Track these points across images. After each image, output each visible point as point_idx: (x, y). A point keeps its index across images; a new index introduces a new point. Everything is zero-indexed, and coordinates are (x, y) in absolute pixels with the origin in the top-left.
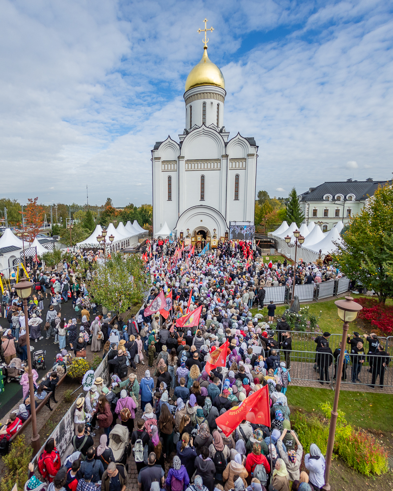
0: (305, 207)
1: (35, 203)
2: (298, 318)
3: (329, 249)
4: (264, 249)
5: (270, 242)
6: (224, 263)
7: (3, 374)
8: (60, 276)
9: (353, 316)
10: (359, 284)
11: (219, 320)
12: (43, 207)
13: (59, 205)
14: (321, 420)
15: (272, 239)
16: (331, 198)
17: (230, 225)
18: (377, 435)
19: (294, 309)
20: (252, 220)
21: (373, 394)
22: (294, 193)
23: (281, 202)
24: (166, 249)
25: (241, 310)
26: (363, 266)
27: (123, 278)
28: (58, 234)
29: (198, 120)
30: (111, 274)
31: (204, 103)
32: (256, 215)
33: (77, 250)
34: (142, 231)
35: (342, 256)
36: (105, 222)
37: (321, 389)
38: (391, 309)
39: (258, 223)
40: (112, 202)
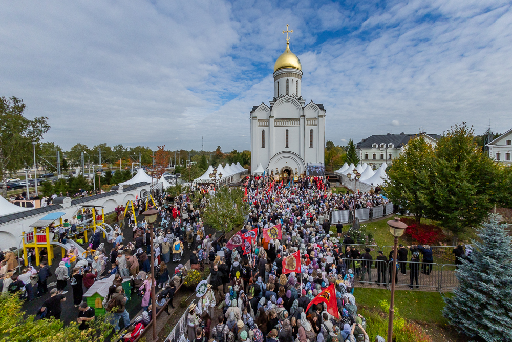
0: (359, 153)
1: (163, 149)
2: (359, 234)
3: (378, 183)
4: (332, 183)
5: (336, 177)
6: (303, 192)
7: (131, 286)
9: (401, 233)
10: (401, 208)
11: (302, 237)
12: (169, 153)
13: (181, 151)
14: (380, 313)
15: (338, 175)
16: (377, 146)
17: (307, 165)
18: (423, 325)
19: (356, 227)
20: (323, 162)
21: (417, 292)
22: (351, 143)
23: (343, 149)
24: (260, 183)
25: (317, 229)
26: (403, 194)
27: (228, 205)
28: (179, 172)
29: (283, 91)
30: (219, 203)
32: (325, 158)
33: (193, 185)
34: (244, 170)
35: (388, 188)
36: (215, 163)
37: (379, 289)
38: (425, 226)
39: (327, 164)
40: (221, 149)
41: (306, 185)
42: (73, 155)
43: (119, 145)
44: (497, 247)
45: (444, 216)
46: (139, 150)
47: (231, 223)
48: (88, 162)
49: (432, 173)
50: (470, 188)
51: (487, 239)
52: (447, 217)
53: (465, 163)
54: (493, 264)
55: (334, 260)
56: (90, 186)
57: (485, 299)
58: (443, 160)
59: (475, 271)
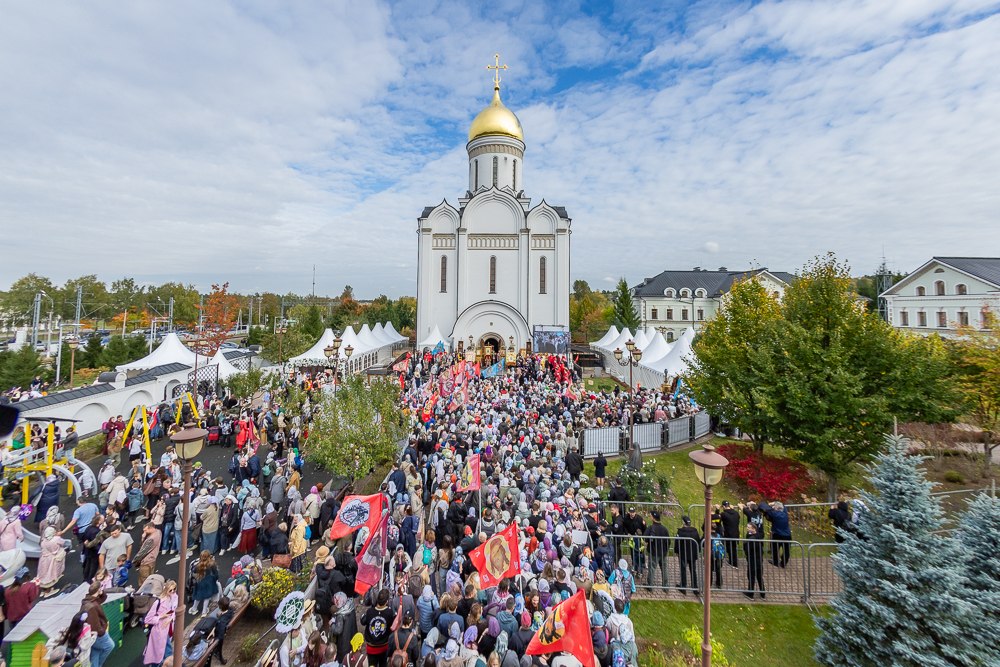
0: (640, 306)
1: (224, 291)
2: (641, 480)
3: (678, 369)
4: (586, 368)
5: (594, 356)
7: (125, 611)
8: (256, 415)
9: (716, 477)
10: (724, 422)
12: (237, 298)
13: (266, 296)
14: (688, 661)
15: (597, 352)
16: (674, 293)
17: (534, 331)
19: (635, 464)
20: (567, 324)
21: (762, 606)
22: (624, 286)
23: (607, 297)
26: (727, 394)
27: (365, 416)
28: (258, 342)
29: (486, 180)
30: (344, 411)
31: (495, 158)
32: (571, 315)
33: (286, 371)
34: (400, 338)
35: (696, 380)
36: (340, 323)
37: (684, 603)
38: (773, 460)
39: (576, 328)
40: (353, 292)
41: (531, 373)
42: (15, 299)
43: (126, 281)
44: (906, 503)
45: (807, 440)
46: (169, 291)
47: (368, 459)
48: (48, 316)
49: (778, 351)
50: (851, 381)
51: (887, 487)
52: (812, 441)
53: (838, 333)
54: (901, 540)
55: (588, 539)
56: (49, 372)
57: (893, 616)
58: (797, 326)
59: (870, 555)
